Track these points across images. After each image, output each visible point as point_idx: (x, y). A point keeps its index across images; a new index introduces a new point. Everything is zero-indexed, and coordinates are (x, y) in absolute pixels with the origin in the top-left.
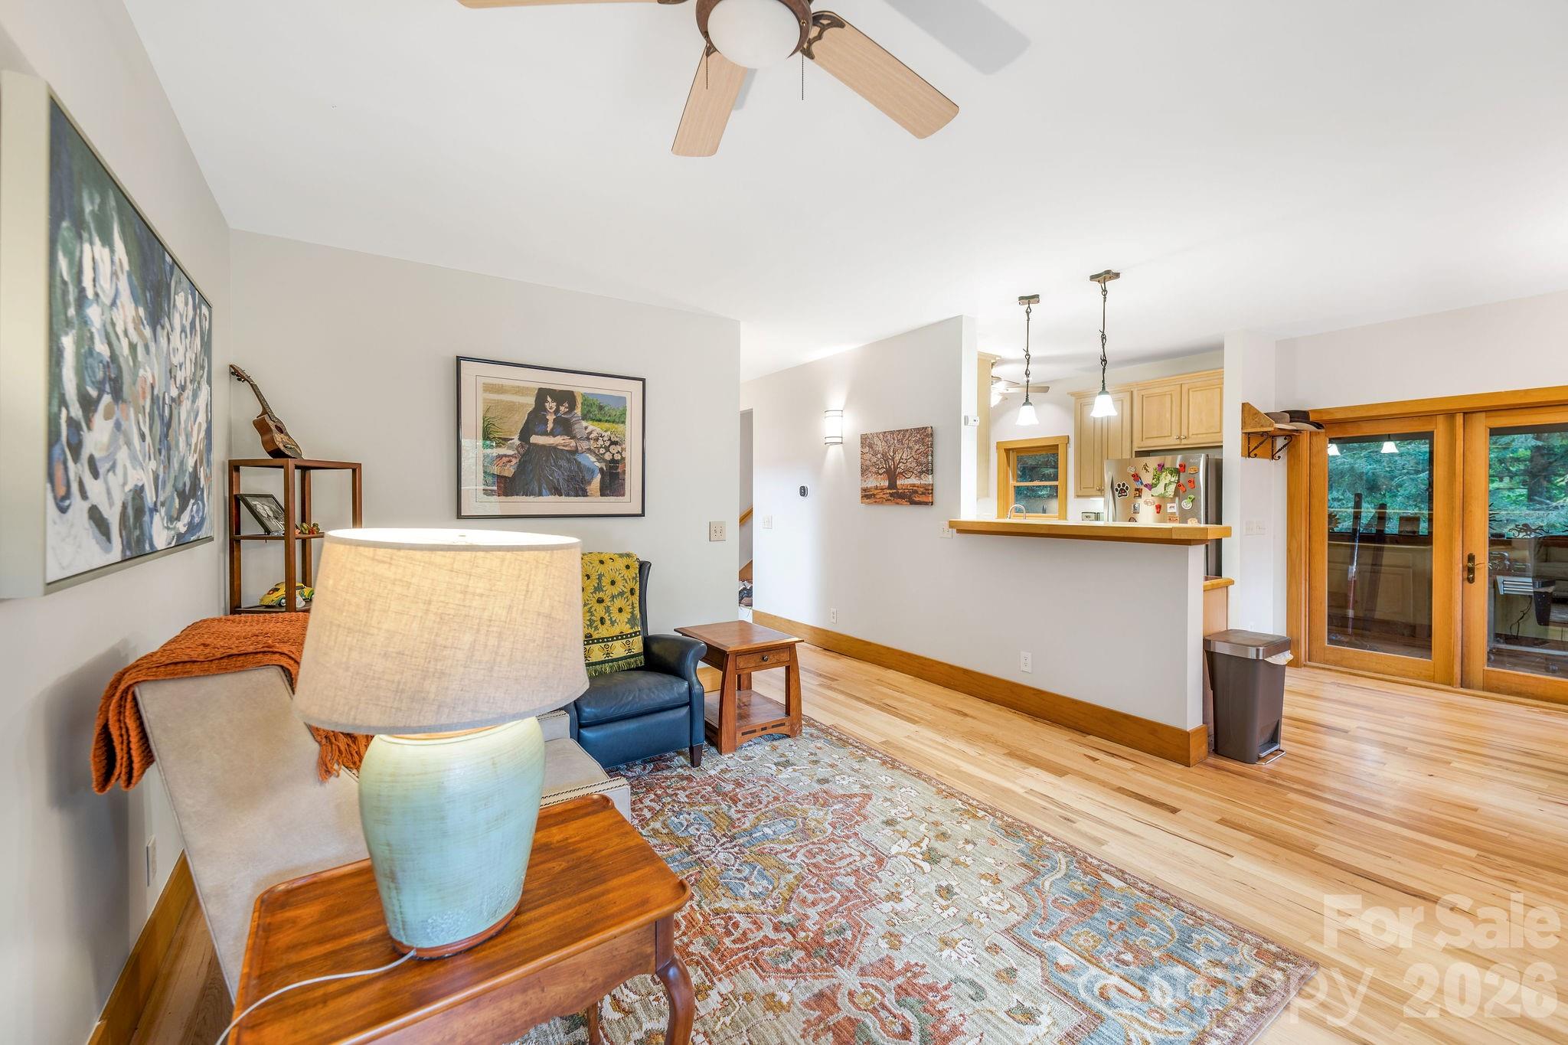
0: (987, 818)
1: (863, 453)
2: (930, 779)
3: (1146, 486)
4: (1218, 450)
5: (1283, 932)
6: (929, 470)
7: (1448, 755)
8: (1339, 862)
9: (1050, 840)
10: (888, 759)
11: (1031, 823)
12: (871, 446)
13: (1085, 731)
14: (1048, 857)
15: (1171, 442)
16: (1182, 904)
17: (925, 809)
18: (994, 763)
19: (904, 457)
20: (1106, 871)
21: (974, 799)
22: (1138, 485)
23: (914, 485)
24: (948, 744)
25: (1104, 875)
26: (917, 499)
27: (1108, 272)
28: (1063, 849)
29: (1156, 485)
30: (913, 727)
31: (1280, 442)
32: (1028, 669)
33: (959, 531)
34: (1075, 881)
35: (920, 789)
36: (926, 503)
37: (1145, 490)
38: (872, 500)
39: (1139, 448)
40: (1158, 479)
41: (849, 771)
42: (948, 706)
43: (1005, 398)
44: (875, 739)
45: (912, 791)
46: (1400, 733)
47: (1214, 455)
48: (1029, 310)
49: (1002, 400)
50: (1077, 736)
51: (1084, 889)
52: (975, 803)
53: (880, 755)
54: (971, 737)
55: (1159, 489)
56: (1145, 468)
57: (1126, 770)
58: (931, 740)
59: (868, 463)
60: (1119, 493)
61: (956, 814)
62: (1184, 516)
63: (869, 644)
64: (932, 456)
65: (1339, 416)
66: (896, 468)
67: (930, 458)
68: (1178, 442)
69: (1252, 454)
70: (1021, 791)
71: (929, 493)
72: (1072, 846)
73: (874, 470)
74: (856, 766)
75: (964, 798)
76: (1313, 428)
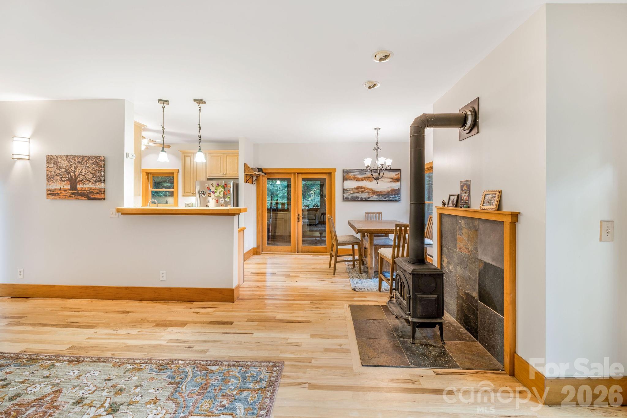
0: (147, 367)
1: (48, 167)
2: (107, 359)
3: (213, 192)
4: (237, 180)
5: (272, 356)
6: (103, 180)
7: (297, 274)
8: (282, 320)
9: (183, 362)
10: (73, 358)
11: (171, 358)
12: (55, 163)
13: (191, 301)
14: (183, 372)
15: (221, 175)
16: (241, 363)
17: (106, 380)
18: (148, 333)
19: (81, 171)
20: (210, 365)
21: (137, 359)
22: (209, 192)
23: (91, 189)
24: (119, 333)
25: (209, 367)
26: (93, 196)
27: (201, 100)
28: (189, 364)
29: (216, 192)
30: (92, 331)
31: (254, 178)
32: (164, 279)
33: (123, 214)
34: (197, 378)
35: (100, 369)
36: (100, 199)
37: (212, 194)
38: (57, 197)
39: (209, 177)
40: (217, 190)
41: (40, 380)
42: (116, 310)
43: (147, 148)
44: (61, 348)
45: (95, 372)
46: (289, 270)
47: (236, 181)
48: (164, 107)
49: (145, 148)
50: (189, 305)
51: (202, 379)
52: (139, 361)
53: (67, 358)
54: (132, 324)
55: (217, 194)
56: (212, 185)
57: (212, 312)
58: (106, 334)
59: (53, 173)
60: (202, 195)
61: (127, 374)
62: (226, 204)
63: (54, 286)
64: (104, 172)
65: (270, 171)
66: (76, 179)
67: (103, 173)
68: (223, 175)
69: (247, 182)
70: (164, 343)
71: (102, 193)
72: (193, 360)
73: (58, 178)
74: (46, 373)
75: (132, 361)
76: (263, 174)
